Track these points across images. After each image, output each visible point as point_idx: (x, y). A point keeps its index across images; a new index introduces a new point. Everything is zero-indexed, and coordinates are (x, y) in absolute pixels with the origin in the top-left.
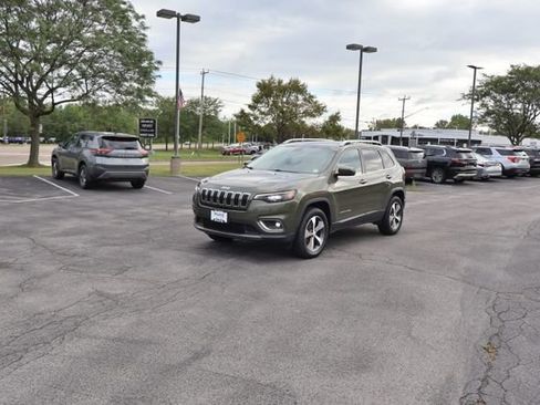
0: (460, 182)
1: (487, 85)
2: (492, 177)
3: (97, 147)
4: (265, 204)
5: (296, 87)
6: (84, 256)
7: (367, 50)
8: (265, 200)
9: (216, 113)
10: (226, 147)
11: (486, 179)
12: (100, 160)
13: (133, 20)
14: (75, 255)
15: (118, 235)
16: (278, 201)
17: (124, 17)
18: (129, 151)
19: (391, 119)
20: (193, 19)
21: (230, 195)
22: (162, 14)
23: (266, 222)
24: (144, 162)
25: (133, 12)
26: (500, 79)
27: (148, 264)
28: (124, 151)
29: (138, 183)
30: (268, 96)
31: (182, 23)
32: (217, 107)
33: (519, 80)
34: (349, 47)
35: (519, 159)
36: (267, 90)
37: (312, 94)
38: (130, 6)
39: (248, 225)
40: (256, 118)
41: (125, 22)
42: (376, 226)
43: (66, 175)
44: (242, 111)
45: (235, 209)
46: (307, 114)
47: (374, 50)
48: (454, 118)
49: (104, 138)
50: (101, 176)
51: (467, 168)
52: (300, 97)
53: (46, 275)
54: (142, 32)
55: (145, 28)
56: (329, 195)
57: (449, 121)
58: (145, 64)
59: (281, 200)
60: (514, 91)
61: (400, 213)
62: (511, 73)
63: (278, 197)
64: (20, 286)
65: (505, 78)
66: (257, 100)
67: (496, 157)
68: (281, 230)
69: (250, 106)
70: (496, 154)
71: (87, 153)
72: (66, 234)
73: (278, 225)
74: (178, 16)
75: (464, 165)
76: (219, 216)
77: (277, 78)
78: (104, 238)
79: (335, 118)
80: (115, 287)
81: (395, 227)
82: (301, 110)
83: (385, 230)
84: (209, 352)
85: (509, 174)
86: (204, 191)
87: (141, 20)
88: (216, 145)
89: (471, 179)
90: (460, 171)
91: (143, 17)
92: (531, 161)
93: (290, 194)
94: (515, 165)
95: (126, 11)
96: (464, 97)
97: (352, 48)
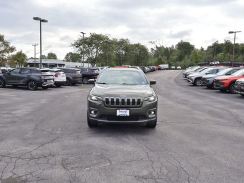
7: (43, 21)
8: (148, 101)
21: (123, 100)
34: (35, 19)
45: (134, 107)
47: (47, 21)
73: (153, 113)
76: (123, 112)
86: (108, 99)
96: (72, 45)
97: (36, 19)
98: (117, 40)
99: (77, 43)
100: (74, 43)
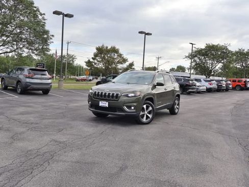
0: (189, 93)
1: (196, 52)
2: (202, 92)
3: (27, 74)
4: (126, 98)
5: (114, 50)
6: (37, 124)
7: (148, 34)
8: (127, 96)
9: (73, 62)
10: (77, 78)
11: (199, 92)
12: (28, 80)
13: (39, 16)
14: (32, 123)
15: (48, 115)
16: (132, 97)
17: (35, 14)
18: (43, 76)
19: (151, 67)
20: (70, 16)
21: (109, 94)
22: (56, 13)
23: (127, 107)
24: (50, 81)
25: (39, 12)
26: (202, 50)
27: (71, 127)
28: (40, 76)
29: (46, 91)
30: (101, 54)
31: (65, 17)
32: (74, 59)
33: (209, 50)
35: (213, 84)
36: (101, 51)
37: (121, 53)
38: (38, 9)
39: (118, 108)
40: (95, 64)
41: (35, 16)
42: (168, 110)
43: (9, 88)
44: (89, 60)
45: (112, 100)
46: (119, 62)
47: (151, 34)
48: (178, 67)
49: (30, 69)
50: (29, 88)
51: (193, 87)
52: (116, 54)
53: (23, 133)
54: (43, 21)
55: (44, 20)
56: (154, 95)
57: (176, 68)
58: (45, 36)
59: (135, 96)
60: (207, 55)
61: (178, 105)
62: (206, 47)
63: (133, 95)
64: (12, 138)
65: (204, 49)
66: (96, 55)
67: (203, 83)
68: (134, 111)
69: (93, 58)
70: (203, 81)
71: (21, 77)
72: (22, 114)
73: (133, 108)
74: (63, 14)
75: (191, 86)
76: (104, 104)
77: (105, 46)
78: (42, 116)
79: (131, 65)
80: (61, 138)
81: (177, 111)
82: (116, 61)
83: (173, 112)
84: (126, 167)
85: (209, 90)
86: (95, 92)
87: (42, 16)
88: (72, 77)
89: (193, 92)
90: (189, 89)
91: (44, 14)
92: (217, 85)
93: (138, 94)
94: (211, 86)
95: (36, 11)
96: (186, 57)
97: (141, 32)
98: (244, 50)
99: (191, 55)
100: (187, 55)
